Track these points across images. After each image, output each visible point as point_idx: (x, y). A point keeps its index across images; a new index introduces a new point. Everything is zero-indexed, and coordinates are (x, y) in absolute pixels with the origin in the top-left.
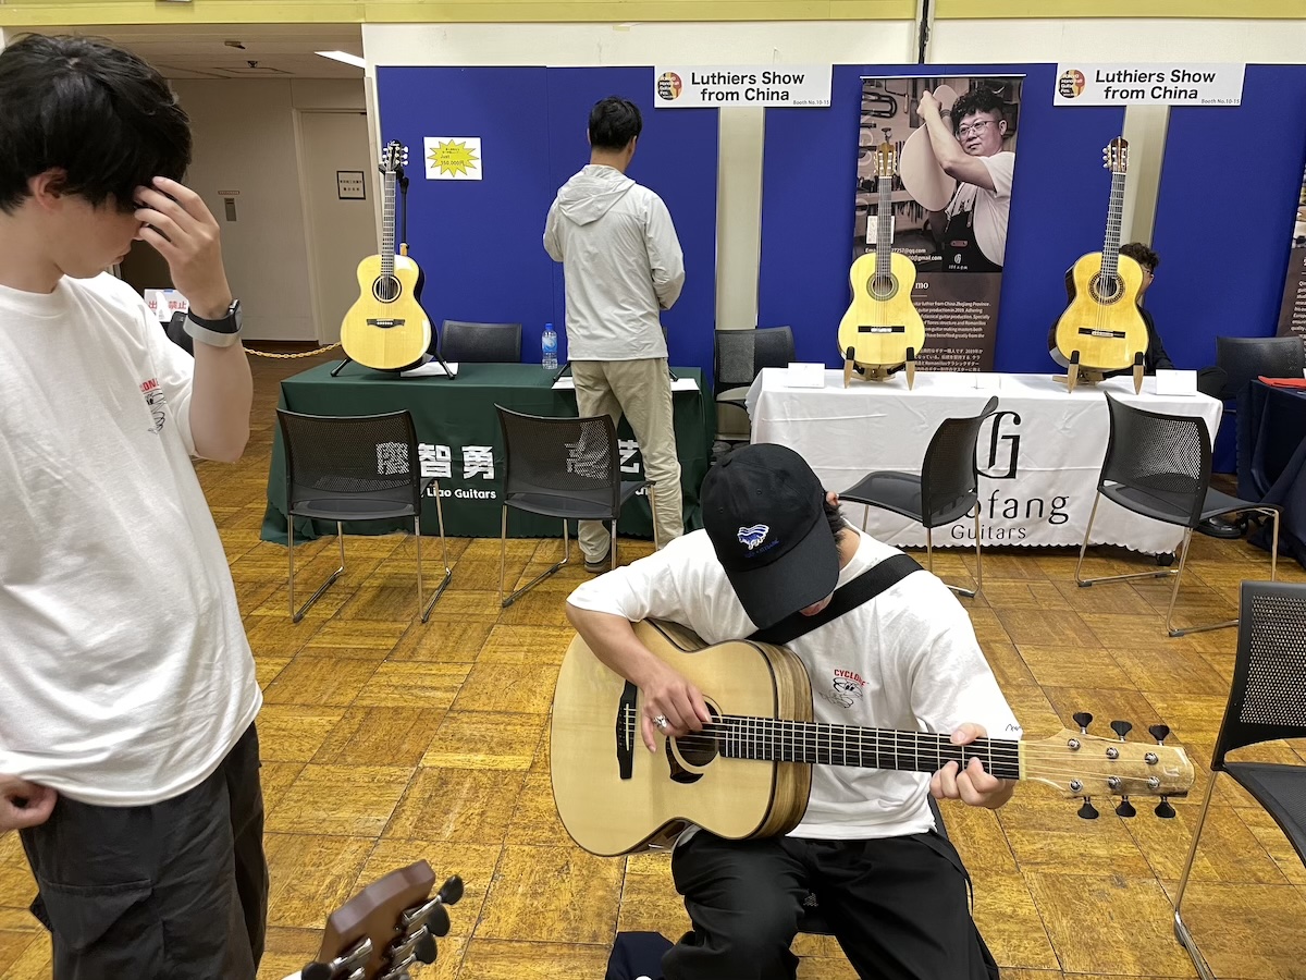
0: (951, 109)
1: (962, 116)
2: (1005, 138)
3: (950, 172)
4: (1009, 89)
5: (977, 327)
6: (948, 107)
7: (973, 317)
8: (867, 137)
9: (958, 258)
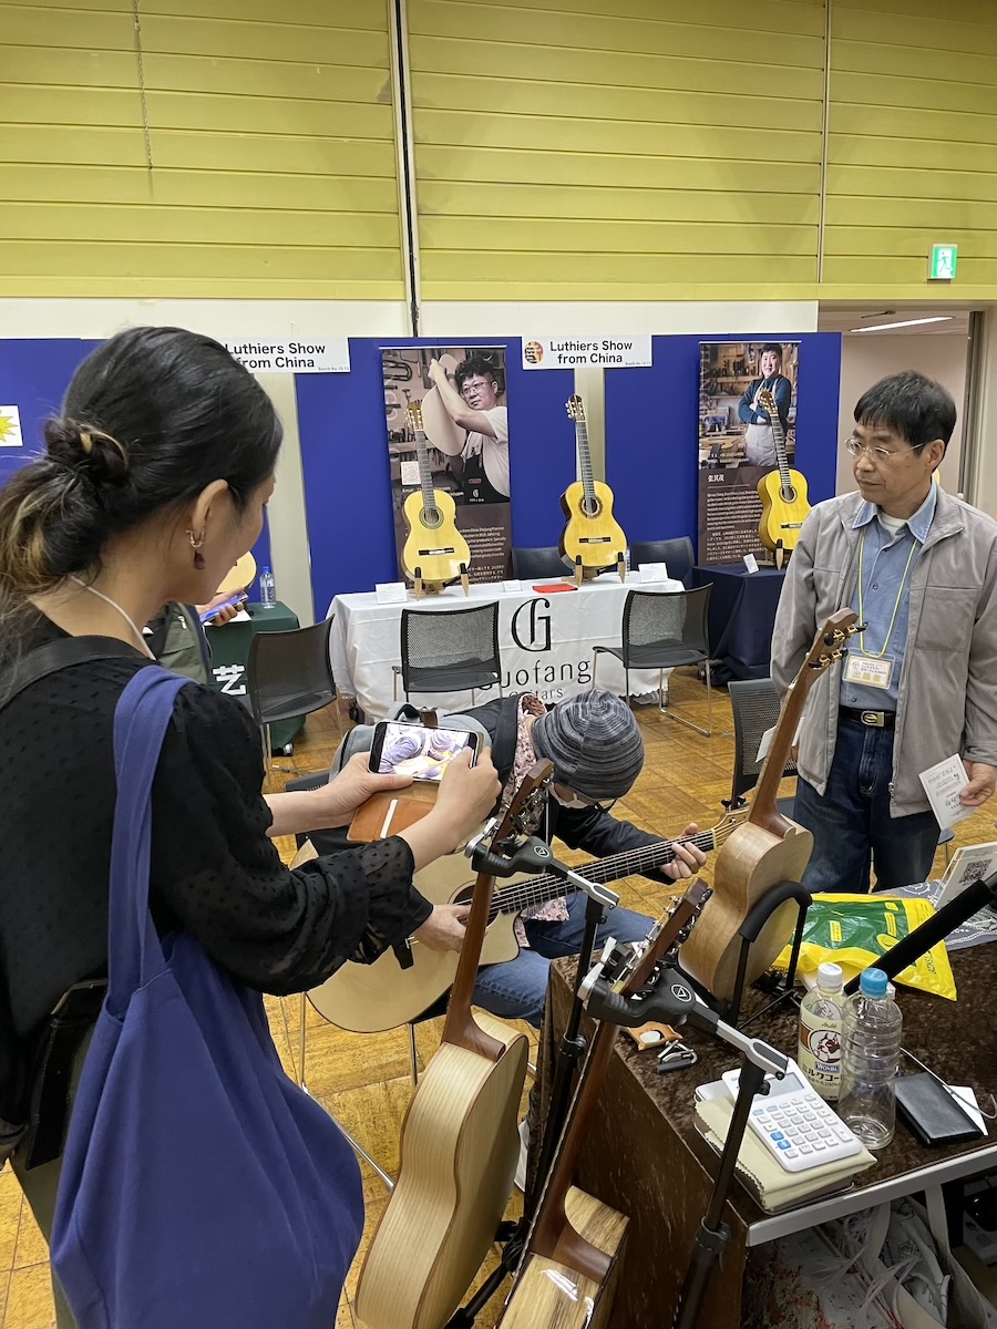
0: (454, 373)
1: (463, 379)
2: (498, 396)
3: (460, 423)
4: (495, 357)
5: (497, 547)
6: (452, 371)
7: (495, 538)
8: (391, 397)
9: (476, 493)
